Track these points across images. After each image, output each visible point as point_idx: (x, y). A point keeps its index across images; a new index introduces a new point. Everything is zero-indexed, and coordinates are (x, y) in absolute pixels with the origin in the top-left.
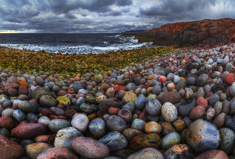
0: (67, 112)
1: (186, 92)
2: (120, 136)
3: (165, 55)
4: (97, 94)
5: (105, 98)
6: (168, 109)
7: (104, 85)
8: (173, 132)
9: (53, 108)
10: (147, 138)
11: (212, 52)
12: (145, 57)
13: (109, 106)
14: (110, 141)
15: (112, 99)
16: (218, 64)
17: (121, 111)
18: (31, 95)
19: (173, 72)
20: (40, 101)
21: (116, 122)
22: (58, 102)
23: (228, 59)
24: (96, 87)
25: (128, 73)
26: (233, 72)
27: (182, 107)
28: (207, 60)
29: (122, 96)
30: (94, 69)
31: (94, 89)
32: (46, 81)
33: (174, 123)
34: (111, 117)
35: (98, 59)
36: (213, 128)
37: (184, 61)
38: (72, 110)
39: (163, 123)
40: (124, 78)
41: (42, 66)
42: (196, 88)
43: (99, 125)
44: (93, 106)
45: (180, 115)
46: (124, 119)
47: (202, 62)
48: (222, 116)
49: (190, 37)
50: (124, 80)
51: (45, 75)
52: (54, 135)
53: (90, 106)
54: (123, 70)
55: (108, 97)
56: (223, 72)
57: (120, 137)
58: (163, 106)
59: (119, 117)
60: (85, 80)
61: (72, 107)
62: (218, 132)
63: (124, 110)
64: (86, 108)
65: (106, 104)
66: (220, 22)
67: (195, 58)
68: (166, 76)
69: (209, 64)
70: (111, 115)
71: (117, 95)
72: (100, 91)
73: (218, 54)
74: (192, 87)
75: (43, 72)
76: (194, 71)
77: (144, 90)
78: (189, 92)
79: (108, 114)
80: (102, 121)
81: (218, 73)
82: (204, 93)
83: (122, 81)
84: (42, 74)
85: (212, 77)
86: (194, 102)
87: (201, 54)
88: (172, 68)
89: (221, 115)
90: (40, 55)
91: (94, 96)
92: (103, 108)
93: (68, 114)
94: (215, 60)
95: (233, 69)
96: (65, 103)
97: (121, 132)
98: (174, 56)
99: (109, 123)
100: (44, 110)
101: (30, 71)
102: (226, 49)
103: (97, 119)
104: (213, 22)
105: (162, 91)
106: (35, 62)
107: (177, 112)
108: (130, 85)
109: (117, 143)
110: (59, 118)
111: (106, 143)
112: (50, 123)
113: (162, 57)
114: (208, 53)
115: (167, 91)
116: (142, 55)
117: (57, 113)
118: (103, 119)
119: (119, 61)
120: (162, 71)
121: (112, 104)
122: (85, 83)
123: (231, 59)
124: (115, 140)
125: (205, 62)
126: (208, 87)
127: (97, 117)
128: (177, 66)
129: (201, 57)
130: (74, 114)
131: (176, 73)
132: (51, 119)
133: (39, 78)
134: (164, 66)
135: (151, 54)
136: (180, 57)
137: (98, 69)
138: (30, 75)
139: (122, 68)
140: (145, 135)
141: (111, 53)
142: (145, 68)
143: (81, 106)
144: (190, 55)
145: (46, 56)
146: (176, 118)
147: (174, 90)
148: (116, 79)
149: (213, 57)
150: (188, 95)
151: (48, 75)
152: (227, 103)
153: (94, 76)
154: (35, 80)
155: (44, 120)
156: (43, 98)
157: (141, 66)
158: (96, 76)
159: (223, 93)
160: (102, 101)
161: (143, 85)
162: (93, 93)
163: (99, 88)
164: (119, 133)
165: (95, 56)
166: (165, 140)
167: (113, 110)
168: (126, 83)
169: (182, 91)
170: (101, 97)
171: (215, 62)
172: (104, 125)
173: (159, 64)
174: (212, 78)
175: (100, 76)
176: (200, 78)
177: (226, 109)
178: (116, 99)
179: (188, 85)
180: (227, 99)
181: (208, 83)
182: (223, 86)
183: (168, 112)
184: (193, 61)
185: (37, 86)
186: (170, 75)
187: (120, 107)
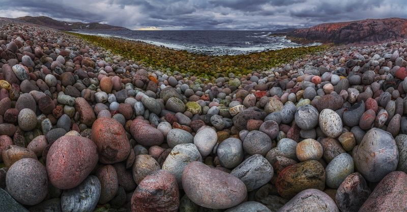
0: (194, 122)
1: (349, 93)
2: (263, 161)
3: (318, 53)
4: (231, 104)
5: (242, 109)
6: (329, 118)
7: (241, 91)
8: (340, 153)
9: (179, 114)
10: (303, 170)
11: (377, 48)
12: (294, 57)
13: (248, 119)
14: (248, 172)
15: (252, 108)
16: (386, 59)
17: (264, 123)
18: (159, 94)
19: (329, 71)
20: (167, 103)
21: (257, 139)
22: (186, 108)
23: (398, 54)
24: (230, 94)
25: (273, 75)
26: (405, 67)
27: (348, 114)
28: (372, 56)
29: (265, 104)
30: (229, 72)
31: (227, 97)
32: (180, 82)
33: (340, 139)
34: (250, 134)
35: (235, 62)
36: (388, 137)
37: (343, 59)
38: (200, 120)
39: (324, 140)
40: (268, 81)
41: (179, 67)
42: (362, 87)
43: (232, 148)
44: (225, 119)
45: (346, 125)
46: (268, 134)
47: (366, 58)
48: (397, 118)
49: (350, 35)
50: (267, 84)
51: (180, 76)
52: (168, 150)
53: (223, 120)
54: (267, 72)
55: (246, 107)
56: (393, 67)
57: (263, 163)
58: (320, 115)
59: (261, 132)
60: (216, 87)
61: (201, 117)
62: (394, 141)
63: (268, 122)
64: (217, 122)
65: (244, 117)
66: (386, 21)
67: (357, 55)
68: (321, 75)
69: (376, 59)
70: (250, 131)
71: (258, 103)
72: (236, 99)
73: (386, 50)
74: (356, 87)
75: (179, 72)
76: (356, 68)
77: (292, 95)
78: (354, 93)
79: (246, 129)
80: (238, 141)
81: (387, 68)
82: (372, 92)
83: (264, 85)
84: (177, 74)
85: (379, 72)
86: (363, 105)
87: (364, 51)
88: (328, 67)
89: (395, 117)
90: (180, 54)
91: (228, 106)
92: (240, 122)
93: (193, 126)
94: (382, 56)
95: (404, 63)
96: (195, 111)
97: (265, 155)
98: (329, 54)
99: (247, 143)
100: (169, 114)
101: (163, 69)
102: (394, 45)
103: (230, 138)
104: (378, 21)
105: (317, 95)
106: (172, 60)
107: (341, 122)
108: (274, 90)
109: (258, 174)
110: (182, 128)
111: (241, 177)
112: (170, 132)
113: (314, 56)
114: (373, 49)
115: (324, 94)
116: (291, 54)
117: (183, 121)
118: (239, 137)
119: (263, 62)
120: (316, 71)
121: (252, 115)
122: (216, 90)
123: (401, 53)
124: (256, 170)
125: (370, 58)
126: (376, 85)
127: (230, 135)
128: (334, 64)
129: (365, 54)
130: (200, 127)
131: (333, 72)
132: (173, 127)
133: (173, 78)
134: (317, 65)
135: (300, 53)
136: (337, 55)
137: (234, 73)
138: (163, 73)
139: (265, 71)
140: (299, 165)
141: (253, 53)
142: (294, 69)
143: (212, 118)
144: (350, 52)
145: (187, 56)
146: (341, 130)
147: (333, 92)
148: (257, 83)
149: (380, 52)
150: (352, 96)
151: (184, 77)
152: (401, 101)
153: (228, 81)
154: (167, 79)
155: (164, 127)
156: (171, 100)
157: (288, 66)
158: (231, 81)
159: (395, 89)
160: (238, 113)
161: (291, 89)
162: (225, 103)
163: (235, 95)
164: (261, 157)
165: (232, 58)
166: (331, 170)
167: (253, 123)
168: (269, 88)
169: (344, 93)
170: (237, 107)
171: (383, 57)
172: (240, 146)
173: (311, 63)
174: (380, 75)
175: (237, 80)
176: (365, 75)
177: (400, 109)
178: (257, 108)
179: (351, 85)
180: (401, 96)
181: (376, 80)
182: (394, 82)
183: (329, 123)
184: (355, 58)
185: (168, 86)
186: (325, 75)
187: (263, 119)
